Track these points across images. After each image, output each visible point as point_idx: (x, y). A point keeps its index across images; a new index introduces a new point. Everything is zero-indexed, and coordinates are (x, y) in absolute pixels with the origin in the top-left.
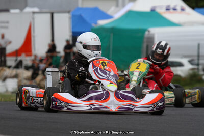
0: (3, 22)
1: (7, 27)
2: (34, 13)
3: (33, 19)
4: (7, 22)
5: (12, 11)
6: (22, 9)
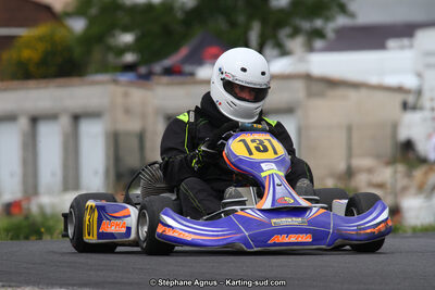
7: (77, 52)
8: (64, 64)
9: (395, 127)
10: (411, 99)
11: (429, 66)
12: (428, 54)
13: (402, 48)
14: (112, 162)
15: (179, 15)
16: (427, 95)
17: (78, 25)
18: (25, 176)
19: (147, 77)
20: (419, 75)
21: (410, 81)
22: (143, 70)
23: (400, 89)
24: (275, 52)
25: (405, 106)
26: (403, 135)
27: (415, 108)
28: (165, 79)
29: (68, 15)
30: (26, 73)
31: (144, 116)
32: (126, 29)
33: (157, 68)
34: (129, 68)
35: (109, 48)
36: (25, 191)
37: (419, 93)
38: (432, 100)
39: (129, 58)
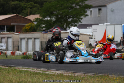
0: (95, 29)
1: (96, 31)
2: (107, 25)
3: (107, 27)
4: (96, 29)
5: (100, 24)
6: (104, 24)
7: (35, 28)
8: (33, 30)
9: (88, 41)
10: (91, 37)
11: (94, 31)
12: (94, 29)
13: (90, 28)
14: (41, 46)
15: (53, 22)
16: (94, 36)
17: (36, 23)
18: (26, 48)
19: (47, 32)
20: (93, 33)
21: (91, 34)
22: (46, 31)
23: (89, 35)
24: (69, 28)
25: (90, 38)
26: (89, 43)
27: (91, 38)
28: (50, 33)
29: (34, 21)
30: (27, 31)
31: (46, 39)
32: (44, 24)
33: (49, 31)
34: (44, 31)
35: (41, 27)
36: (26, 51)
37: (92, 36)
38: (95, 37)
39: (44, 29)
